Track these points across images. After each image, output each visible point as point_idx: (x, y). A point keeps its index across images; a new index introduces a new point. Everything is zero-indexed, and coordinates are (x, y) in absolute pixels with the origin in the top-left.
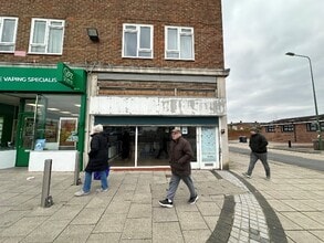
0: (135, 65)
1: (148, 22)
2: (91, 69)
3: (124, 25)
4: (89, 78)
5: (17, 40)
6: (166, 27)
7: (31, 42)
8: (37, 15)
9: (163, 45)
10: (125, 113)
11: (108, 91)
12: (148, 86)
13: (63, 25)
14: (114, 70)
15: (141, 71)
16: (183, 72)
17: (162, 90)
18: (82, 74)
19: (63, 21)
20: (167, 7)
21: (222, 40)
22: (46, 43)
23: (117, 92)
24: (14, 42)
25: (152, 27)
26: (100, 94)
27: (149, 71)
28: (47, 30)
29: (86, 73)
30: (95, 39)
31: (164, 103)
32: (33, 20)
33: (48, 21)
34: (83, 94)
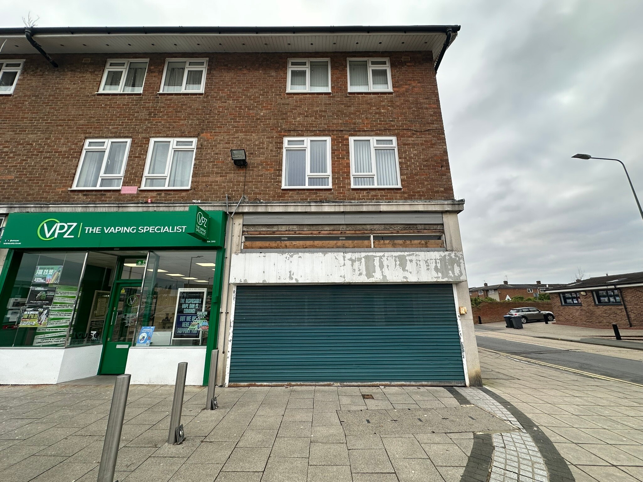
0: (303, 200)
1: (323, 133)
2: (234, 210)
3: (286, 140)
4: (229, 223)
5: (126, 171)
6: (351, 139)
7: (146, 173)
8: (158, 134)
9: (348, 166)
10: (287, 281)
11: (258, 243)
12: (324, 233)
13: (194, 146)
14: (270, 210)
15: (313, 209)
16: (383, 208)
17: (348, 238)
18: (220, 219)
19: (195, 140)
20: (352, 109)
21: (445, 152)
22: (167, 173)
23: (273, 244)
24: (122, 174)
25: (328, 139)
26: (247, 249)
27: (326, 209)
28: (171, 152)
29: (226, 216)
30: (241, 164)
31: (353, 261)
32: (152, 140)
33: (173, 141)
34: (220, 249)
